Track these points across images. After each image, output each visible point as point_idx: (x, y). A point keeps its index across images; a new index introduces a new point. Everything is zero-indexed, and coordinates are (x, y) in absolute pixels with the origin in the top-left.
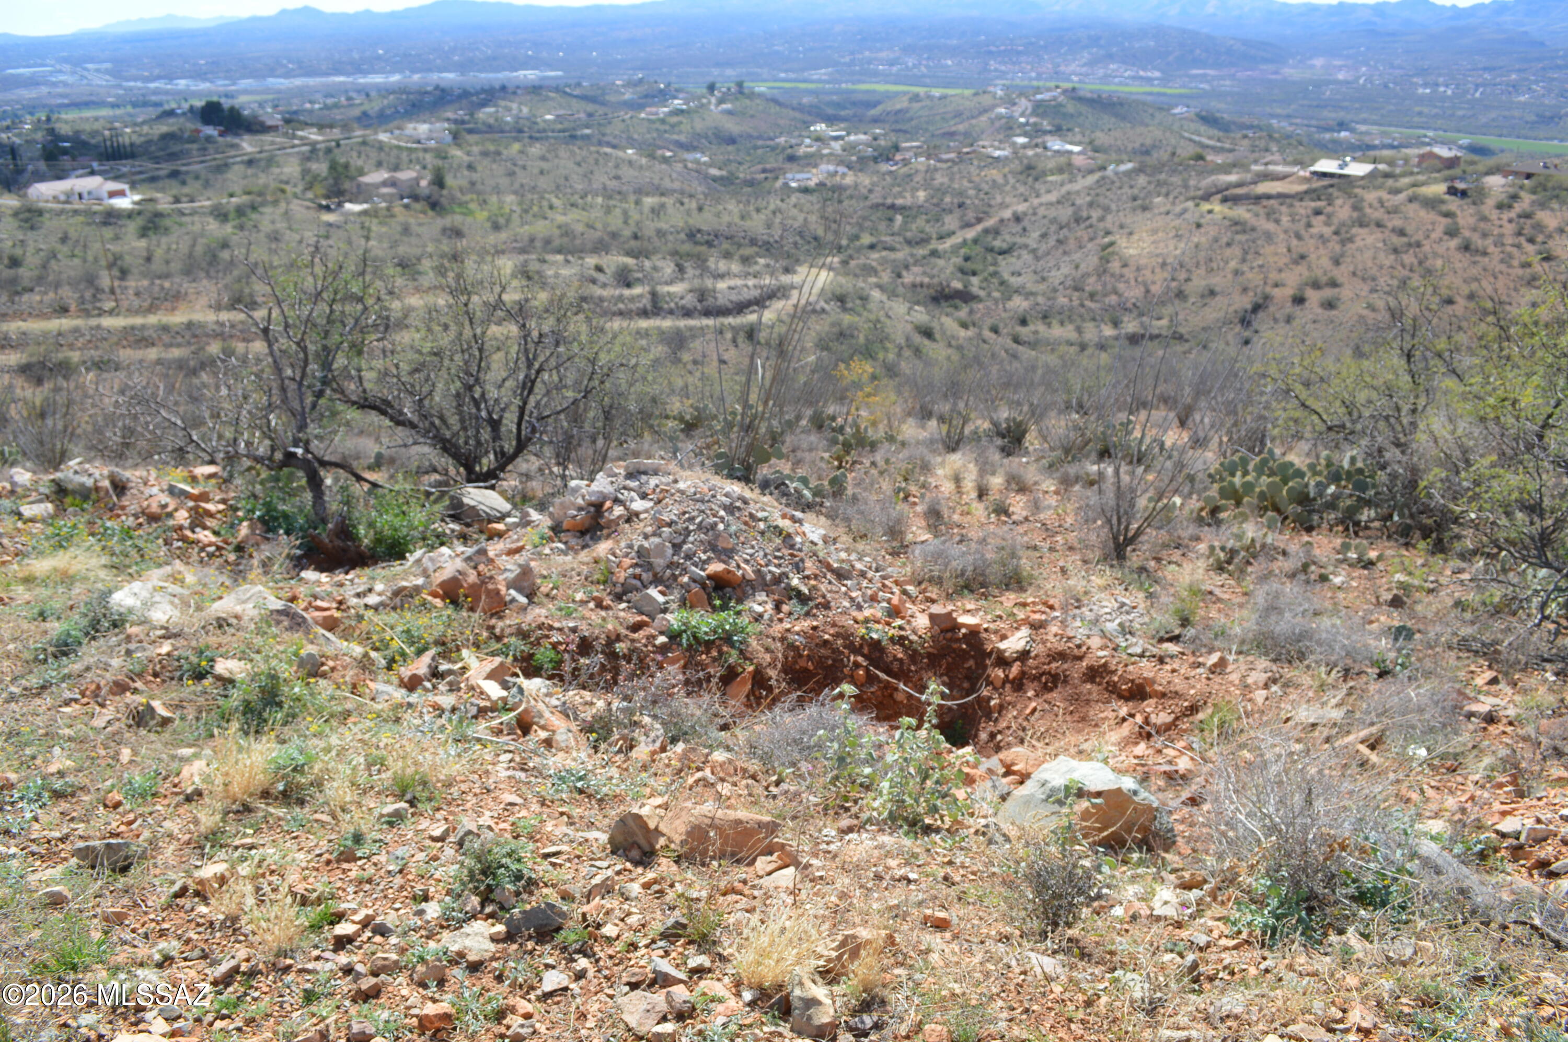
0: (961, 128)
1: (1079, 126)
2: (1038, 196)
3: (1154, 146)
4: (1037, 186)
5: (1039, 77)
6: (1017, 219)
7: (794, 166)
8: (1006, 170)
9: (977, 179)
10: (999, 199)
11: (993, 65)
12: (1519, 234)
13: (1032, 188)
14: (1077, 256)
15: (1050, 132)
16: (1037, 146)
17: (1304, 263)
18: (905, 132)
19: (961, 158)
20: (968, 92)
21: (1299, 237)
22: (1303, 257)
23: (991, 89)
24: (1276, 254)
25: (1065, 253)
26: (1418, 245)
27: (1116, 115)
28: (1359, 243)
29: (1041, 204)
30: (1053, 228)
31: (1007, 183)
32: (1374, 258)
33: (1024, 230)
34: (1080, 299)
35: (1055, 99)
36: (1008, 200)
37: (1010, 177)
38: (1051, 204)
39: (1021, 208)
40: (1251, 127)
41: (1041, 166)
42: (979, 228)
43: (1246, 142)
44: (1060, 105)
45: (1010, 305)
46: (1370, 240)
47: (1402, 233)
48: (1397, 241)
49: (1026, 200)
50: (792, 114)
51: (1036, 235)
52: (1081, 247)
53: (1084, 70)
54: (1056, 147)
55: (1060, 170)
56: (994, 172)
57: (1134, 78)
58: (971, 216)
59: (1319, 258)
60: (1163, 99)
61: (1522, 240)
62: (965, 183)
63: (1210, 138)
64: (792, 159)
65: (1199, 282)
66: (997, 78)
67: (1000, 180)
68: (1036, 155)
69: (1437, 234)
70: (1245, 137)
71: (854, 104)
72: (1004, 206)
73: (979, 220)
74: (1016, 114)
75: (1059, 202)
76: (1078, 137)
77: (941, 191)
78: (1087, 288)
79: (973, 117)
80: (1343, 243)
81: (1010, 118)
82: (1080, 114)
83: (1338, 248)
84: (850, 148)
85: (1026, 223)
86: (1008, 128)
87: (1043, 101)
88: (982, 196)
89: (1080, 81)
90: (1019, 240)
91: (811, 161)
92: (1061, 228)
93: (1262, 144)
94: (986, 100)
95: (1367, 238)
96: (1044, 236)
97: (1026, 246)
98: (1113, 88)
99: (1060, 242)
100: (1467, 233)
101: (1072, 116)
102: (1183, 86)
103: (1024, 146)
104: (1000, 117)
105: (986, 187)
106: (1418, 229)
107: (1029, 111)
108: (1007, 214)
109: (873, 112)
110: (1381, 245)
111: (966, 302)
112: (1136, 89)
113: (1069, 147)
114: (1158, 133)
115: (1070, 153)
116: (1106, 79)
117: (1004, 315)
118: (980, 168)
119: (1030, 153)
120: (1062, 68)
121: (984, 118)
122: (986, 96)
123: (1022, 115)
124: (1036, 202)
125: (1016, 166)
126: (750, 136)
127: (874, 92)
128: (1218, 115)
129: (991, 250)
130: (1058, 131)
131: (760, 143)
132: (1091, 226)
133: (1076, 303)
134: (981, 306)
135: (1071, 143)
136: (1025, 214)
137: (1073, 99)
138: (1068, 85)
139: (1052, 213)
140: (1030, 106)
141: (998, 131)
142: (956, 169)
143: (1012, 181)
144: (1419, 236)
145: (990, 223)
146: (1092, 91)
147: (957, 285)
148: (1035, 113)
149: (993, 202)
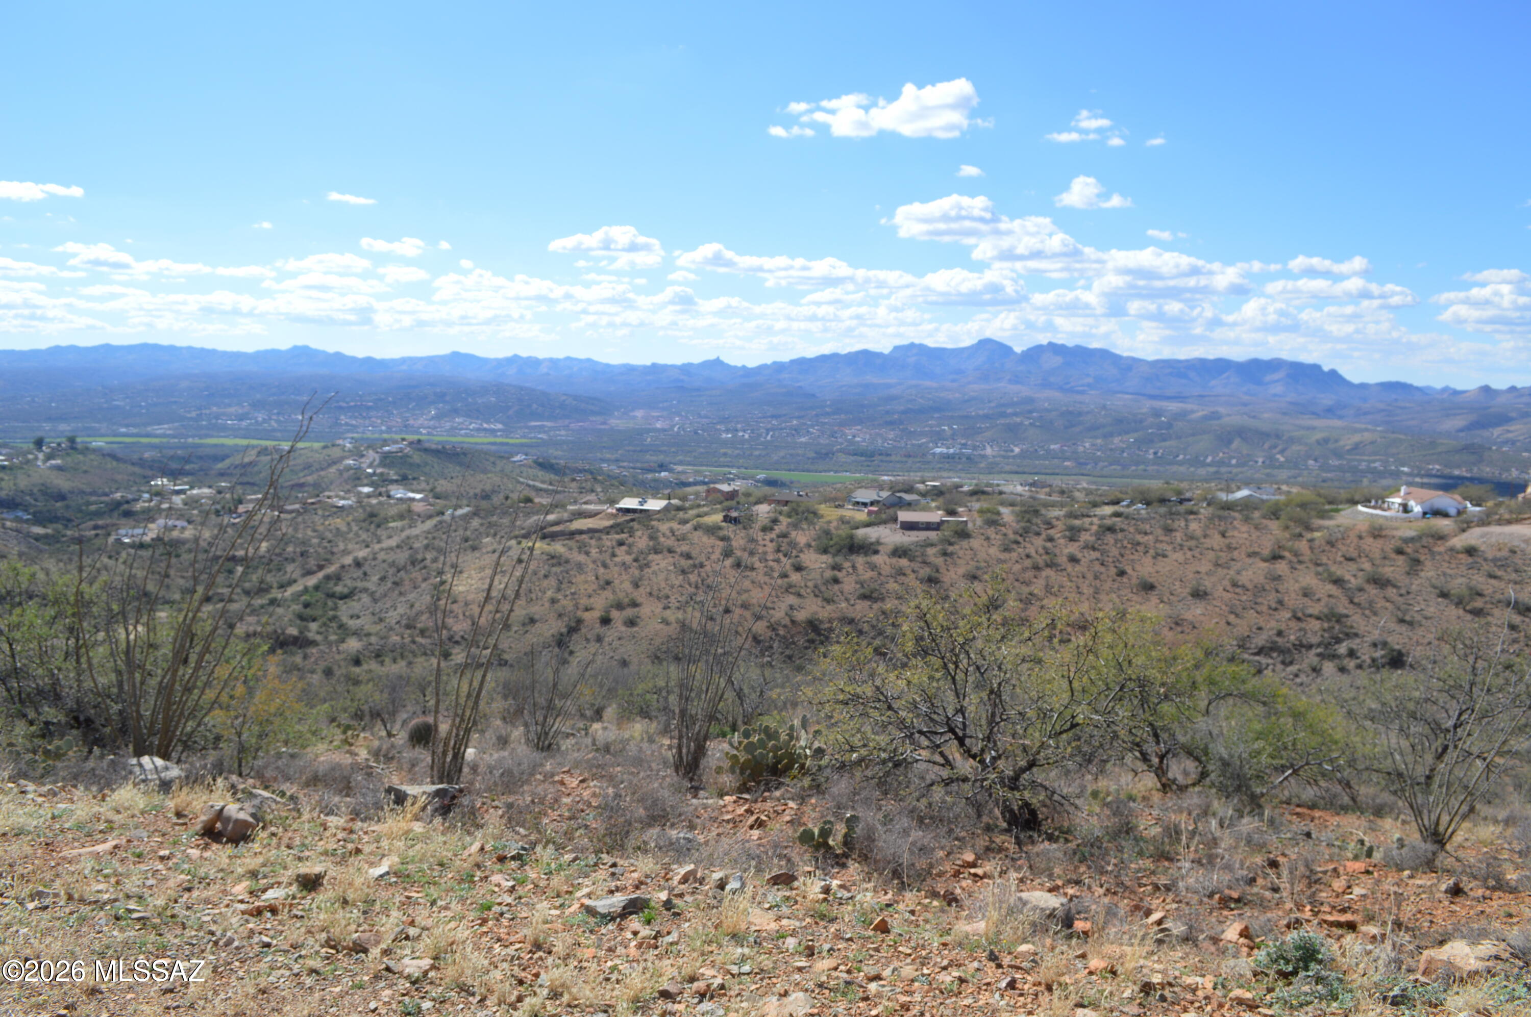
0: (310, 479)
1: (425, 474)
2: (379, 542)
3: (493, 491)
4: (379, 532)
5: (389, 430)
6: (358, 564)
7: (131, 522)
8: (350, 518)
9: (321, 528)
10: (342, 546)
11: (343, 419)
12: (778, 551)
13: (374, 534)
14: (411, 596)
15: (396, 481)
16: (380, 494)
17: (609, 587)
18: (253, 484)
19: (306, 508)
20: (317, 445)
21: (605, 566)
22: (608, 583)
23: (340, 442)
24: (586, 582)
25: (401, 594)
26: (702, 566)
27: (461, 464)
28: (655, 567)
29: (382, 549)
30: (392, 571)
31: (350, 530)
32: (667, 580)
33: (365, 574)
34: (411, 636)
35: (401, 450)
36: (350, 546)
37: (353, 524)
38: (391, 549)
39: (362, 554)
40: (580, 471)
41: (382, 514)
42: (321, 575)
43: (574, 484)
44: (407, 456)
45: (343, 647)
46: (663, 564)
47: (688, 556)
48: (685, 563)
49: (367, 546)
50: (131, 468)
51: (375, 579)
52: (415, 588)
53: (432, 423)
54: (399, 496)
55: (401, 517)
56: (338, 520)
57: (478, 430)
58: (312, 563)
59: (622, 582)
60: (505, 448)
61: (781, 555)
62: (310, 533)
63: (543, 482)
64: (128, 514)
65: (520, 611)
66: (348, 431)
67: (344, 528)
68: (380, 503)
69: (716, 555)
70: (574, 480)
71: (201, 458)
72: (346, 552)
73: (321, 568)
74: (364, 466)
75: (398, 547)
76: (423, 485)
77: (284, 540)
78: (419, 626)
79: (322, 469)
80: (641, 568)
81: (359, 468)
82: (426, 464)
83: (637, 573)
84: (192, 503)
85: (366, 568)
86: (357, 478)
87: (390, 452)
88: (325, 544)
89: (429, 434)
90: (360, 584)
91: (149, 516)
92: (399, 571)
93: (588, 485)
94: (336, 453)
95: (661, 563)
96: (383, 579)
97: (366, 590)
98: (460, 439)
99: (396, 583)
100: (738, 553)
101: (418, 466)
102: (524, 437)
103: (369, 496)
104: (348, 468)
105: (329, 535)
106: (701, 552)
107: (376, 463)
108: (348, 560)
109: (220, 466)
110: (672, 568)
111: (300, 648)
112: (482, 440)
113: (411, 495)
114: (496, 480)
115: (413, 500)
116: (453, 431)
117: (337, 657)
118: (325, 517)
119: (374, 501)
120: (411, 422)
121: (333, 470)
122: (335, 449)
123: (370, 466)
124: (377, 547)
125: (360, 514)
126: (82, 492)
127: (223, 445)
128: (554, 461)
129: (331, 595)
130: (404, 480)
131: (93, 499)
132: (425, 567)
133: (407, 640)
134: (314, 650)
135: (413, 491)
136: (365, 559)
137: (419, 450)
138: (416, 437)
139: (391, 557)
140: (377, 457)
141: (346, 482)
142: (300, 519)
143: (355, 528)
144: (702, 558)
145: (331, 569)
146: (439, 443)
147: (293, 631)
148: (382, 464)
149: (335, 550)
